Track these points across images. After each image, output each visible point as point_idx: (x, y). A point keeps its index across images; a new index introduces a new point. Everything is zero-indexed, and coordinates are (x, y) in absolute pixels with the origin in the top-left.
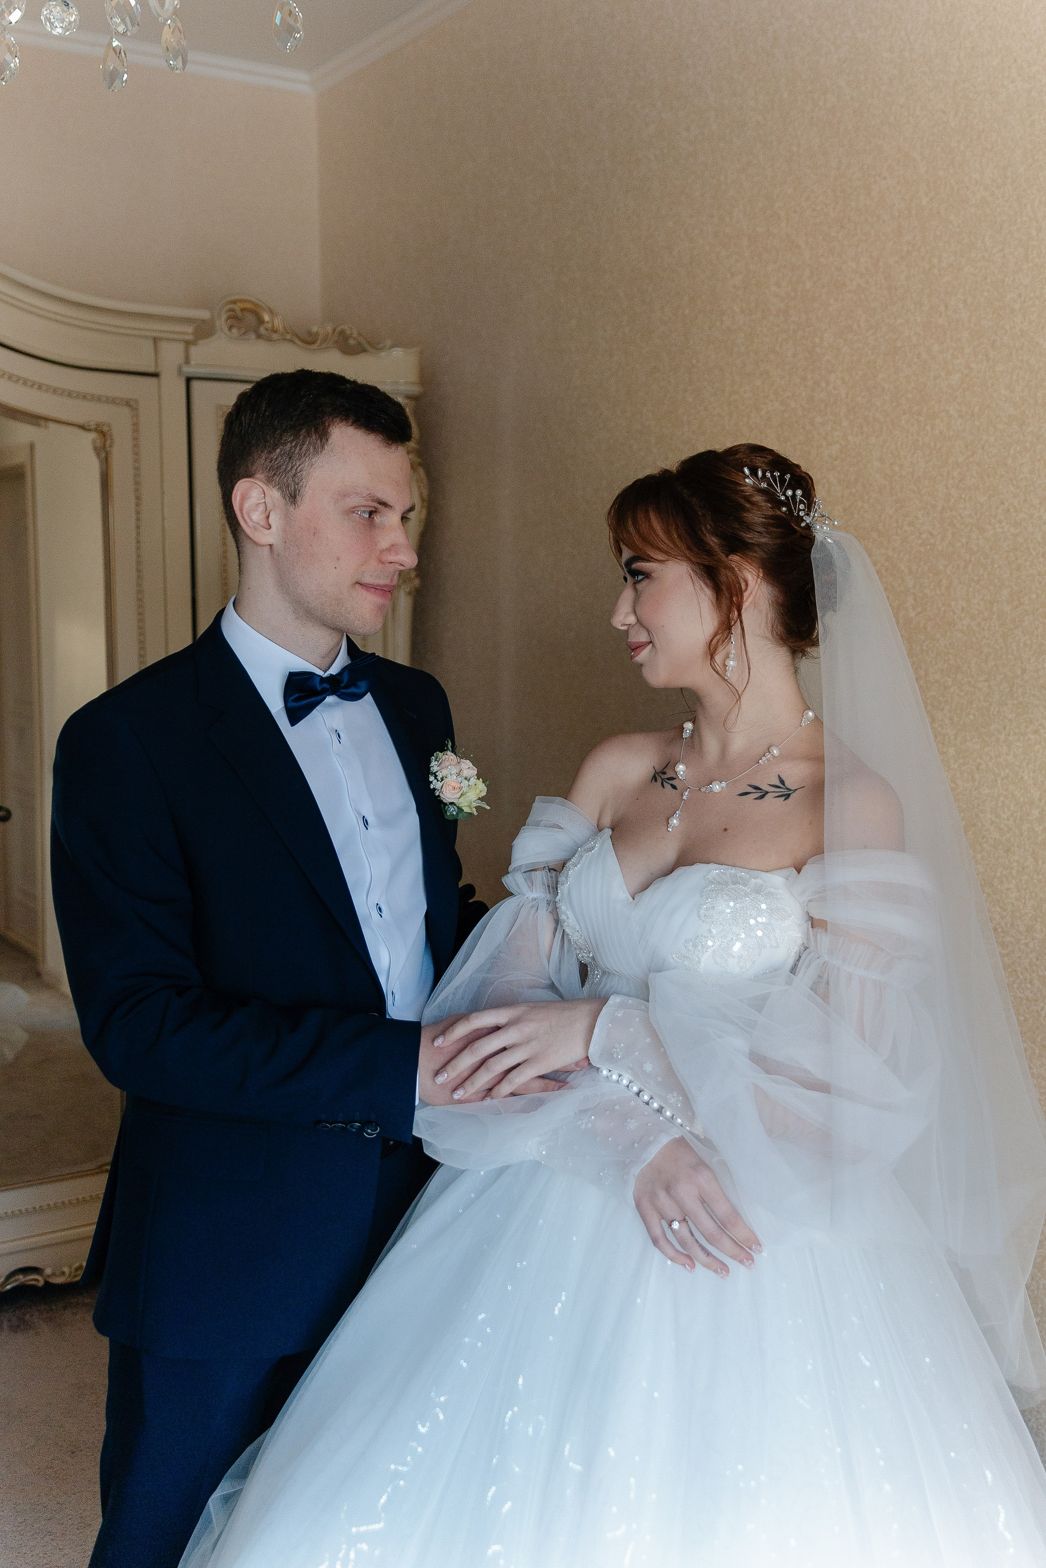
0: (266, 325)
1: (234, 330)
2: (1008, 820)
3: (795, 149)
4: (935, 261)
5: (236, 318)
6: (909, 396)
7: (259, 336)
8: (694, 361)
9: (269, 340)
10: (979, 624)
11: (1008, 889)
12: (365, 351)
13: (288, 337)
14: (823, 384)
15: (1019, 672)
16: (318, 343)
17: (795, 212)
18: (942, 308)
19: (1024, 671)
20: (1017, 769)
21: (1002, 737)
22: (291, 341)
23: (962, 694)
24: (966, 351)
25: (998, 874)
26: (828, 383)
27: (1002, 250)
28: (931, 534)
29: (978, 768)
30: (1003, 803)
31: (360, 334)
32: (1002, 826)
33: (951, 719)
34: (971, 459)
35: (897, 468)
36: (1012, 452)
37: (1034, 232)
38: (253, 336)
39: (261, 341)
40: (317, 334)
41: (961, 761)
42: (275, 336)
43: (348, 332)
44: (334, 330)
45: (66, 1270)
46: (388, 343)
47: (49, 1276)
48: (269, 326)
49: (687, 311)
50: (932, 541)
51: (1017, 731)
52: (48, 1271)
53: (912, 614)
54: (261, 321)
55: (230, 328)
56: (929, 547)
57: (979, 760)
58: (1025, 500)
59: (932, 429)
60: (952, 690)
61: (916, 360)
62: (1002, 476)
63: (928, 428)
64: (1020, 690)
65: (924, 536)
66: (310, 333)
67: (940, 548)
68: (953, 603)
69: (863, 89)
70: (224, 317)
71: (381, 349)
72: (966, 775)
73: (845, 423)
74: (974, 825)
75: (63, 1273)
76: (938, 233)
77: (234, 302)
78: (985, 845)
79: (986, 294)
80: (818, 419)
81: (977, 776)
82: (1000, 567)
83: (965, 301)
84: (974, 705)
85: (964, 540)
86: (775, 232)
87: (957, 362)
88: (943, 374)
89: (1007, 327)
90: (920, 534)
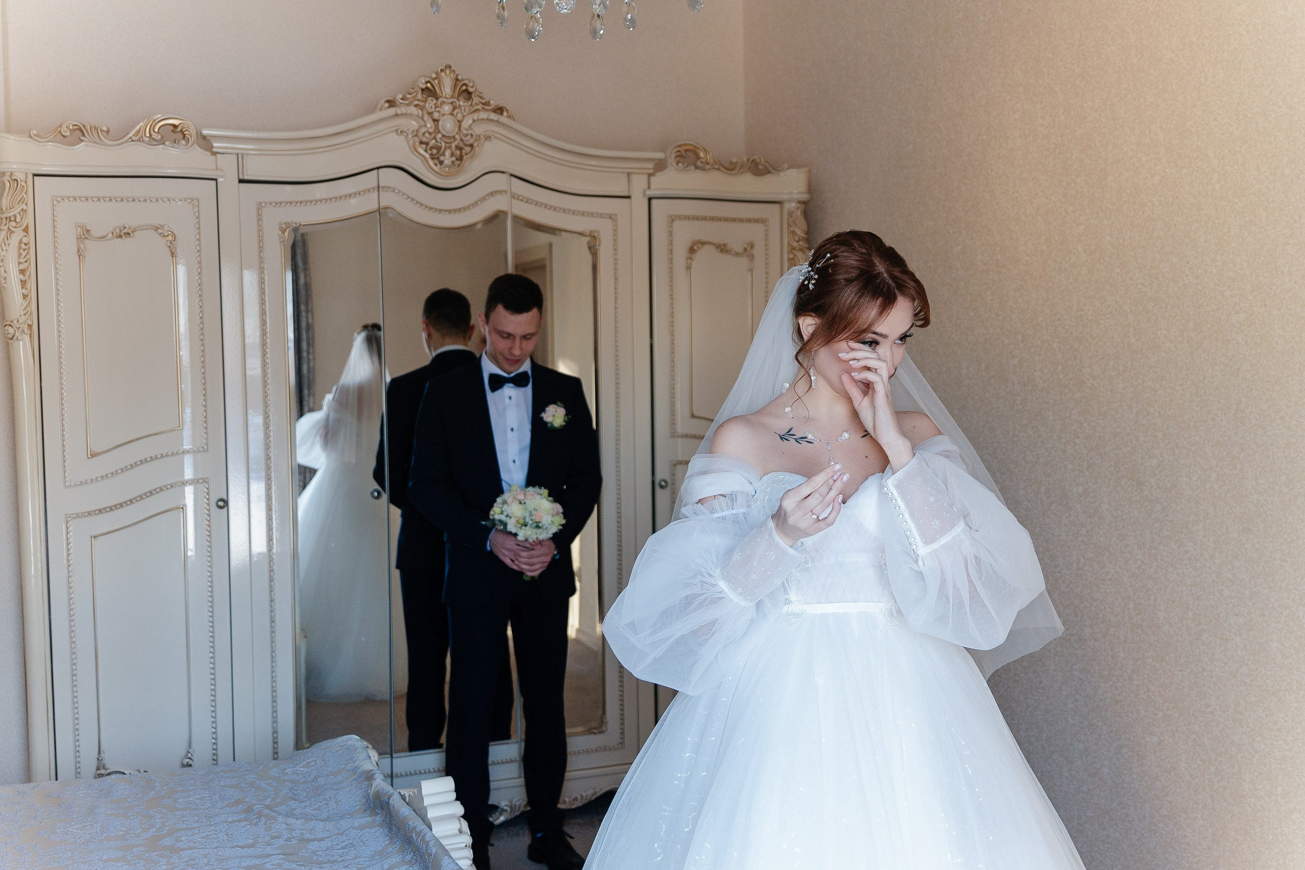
0: (702, 160)
1: (680, 165)
2: (1197, 481)
3: (1052, 26)
4: (1142, 100)
5: (681, 156)
6: (1128, 191)
7: (697, 168)
8: (989, 171)
9: (703, 169)
10: (1175, 346)
12: (769, 172)
13: (717, 166)
14: (1073, 185)
15: (1201, 378)
16: (737, 170)
17: (1053, 69)
18: (1147, 132)
19: (1204, 378)
20: (1201, 445)
21: (1192, 424)
22: (719, 169)
23: (1166, 395)
24: (1163, 161)
25: (1191, 520)
26: (1075, 184)
27: (1183, 93)
28: (1144, 285)
29: (1176, 446)
30: (1193, 470)
31: (765, 162)
32: (1193, 486)
33: (1159, 412)
34: (1168, 234)
35: (1121, 241)
36: (1193, 228)
37: (1203, 80)
38: (693, 167)
39: (698, 171)
40: (736, 163)
41: (1166, 442)
42: (707, 167)
43: (758, 161)
44: (748, 160)
46: (786, 166)
48: (704, 160)
49: (984, 138)
50: (1144, 290)
51: (1201, 419)
53: (1133, 341)
54: (698, 157)
55: (678, 163)
56: (1142, 294)
57: (1177, 441)
58: (1202, 261)
60: (1159, 392)
61: (1131, 168)
62: (1187, 245)
63: (1141, 213)
64: (1202, 391)
65: (1139, 287)
66: (732, 163)
67: (1149, 295)
68: (1158, 333)
70: (673, 156)
71: (780, 171)
72: (1169, 452)
73: (1087, 211)
74: (1175, 486)
76: (1143, 82)
77: (680, 146)
78: (1182, 500)
79: (1174, 122)
80: (1070, 209)
81: (1176, 452)
82: (1187, 306)
83: (1161, 127)
84: (1173, 403)
85: (1164, 289)
86: (1041, 82)
87: (1157, 168)
88: (1149, 176)
89: (1188, 144)
90: (1137, 285)
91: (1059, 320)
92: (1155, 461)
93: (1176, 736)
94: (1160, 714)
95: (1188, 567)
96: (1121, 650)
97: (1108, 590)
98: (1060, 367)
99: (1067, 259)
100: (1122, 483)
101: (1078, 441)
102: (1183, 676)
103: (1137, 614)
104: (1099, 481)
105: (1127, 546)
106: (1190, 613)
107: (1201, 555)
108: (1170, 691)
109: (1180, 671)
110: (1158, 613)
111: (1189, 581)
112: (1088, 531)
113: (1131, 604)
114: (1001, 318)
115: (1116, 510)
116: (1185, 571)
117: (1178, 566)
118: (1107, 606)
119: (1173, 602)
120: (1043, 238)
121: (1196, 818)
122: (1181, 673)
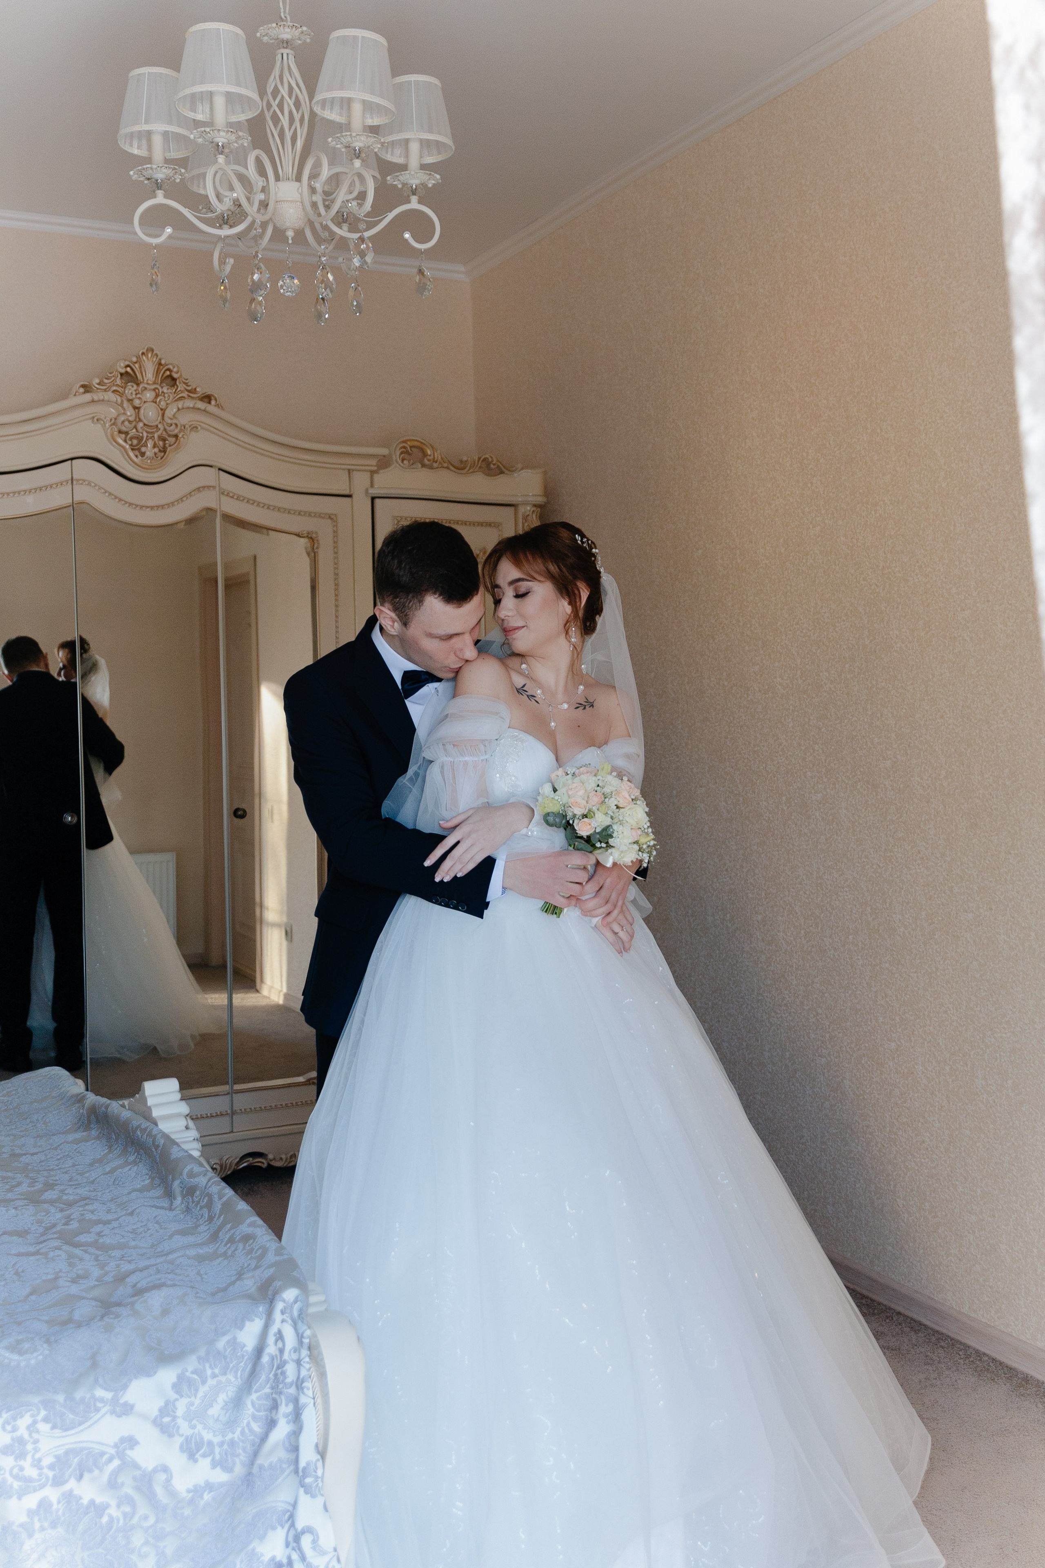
0: (429, 457)
1: (405, 462)
2: (928, 780)
3: (788, 322)
4: (874, 398)
5: (407, 452)
6: (861, 491)
7: (423, 466)
8: (729, 472)
9: (431, 467)
10: (906, 646)
11: (929, 828)
12: (502, 472)
13: (445, 465)
14: (809, 485)
15: (931, 677)
16: (466, 470)
17: (789, 366)
18: (879, 431)
19: (933, 676)
20: (932, 744)
21: (922, 723)
22: (447, 468)
23: (898, 695)
24: (893, 459)
25: (923, 819)
26: (812, 484)
27: (912, 391)
28: (877, 585)
29: (909, 746)
30: (924, 768)
31: (498, 461)
32: (925, 785)
33: (892, 713)
34: (898, 533)
35: (855, 541)
36: (922, 527)
37: (930, 378)
38: (419, 465)
39: (424, 469)
40: (466, 462)
41: (899, 742)
42: (435, 465)
43: (490, 459)
44: (479, 459)
45: (283, 1156)
46: (519, 466)
47: (271, 1160)
48: (431, 458)
49: (723, 437)
50: (877, 590)
51: (931, 717)
52: (270, 1156)
53: (867, 642)
54: (425, 454)
55: (403, 460)
56: (875, 595)
57: (909, 740)
58: (931, 559)
59: (875, 513)
60: (893, 692)
61: (864, 466)
62: (917, 543)
63: (873, 512)
64: (932, 689)
65: (873, 587)
66: (461, 461)
67: (882, 595)
68: (891, 633)
69: (828, 281)
70: (398, 453)
71: (514, 471)
72: (902, 752)
73: (823, 512)
74: (908, 786)
75: (281, 1159)
76: (875, 380)
77: (405, 442)
78: (915, 800)
79: (904, 420)
80: (807, 509)
81: (909, 752)
82: (917, 605)
83: (892, 425)
84: (906, 703)
85: (896, 589)
86: (777, 380)
87: (888, 467)
88: (881, 475)
89: (917, 442)
90: (870, 586)
91: (797, 624)
92: (889, 762)
93: (912, 1039)
94: (897, 1018)
95: (921, 867)
96: (859, 957)
97: (846, 897)
98: (799, 672)
99: (804, 561)
100: (859, 787)
101: (816, 747)
102: (918, 977)
103: (873, 919)
104: (837, 786)
105: (863, 851)
106: (923, 913)
107: (932, 854)
108: (906, 994)
109: (915, 972)
110: (894, 916)
111: (922, 881)
112: (826, 840)
113: (869, 909)
114: (741, 624)
115: (853, 814)
116: (918, 870)
117: (911, 866)
118: (845, 913)
119: (908, 903)
120: (782, 540)
121: (933, 1121)
122: (916, 975)
